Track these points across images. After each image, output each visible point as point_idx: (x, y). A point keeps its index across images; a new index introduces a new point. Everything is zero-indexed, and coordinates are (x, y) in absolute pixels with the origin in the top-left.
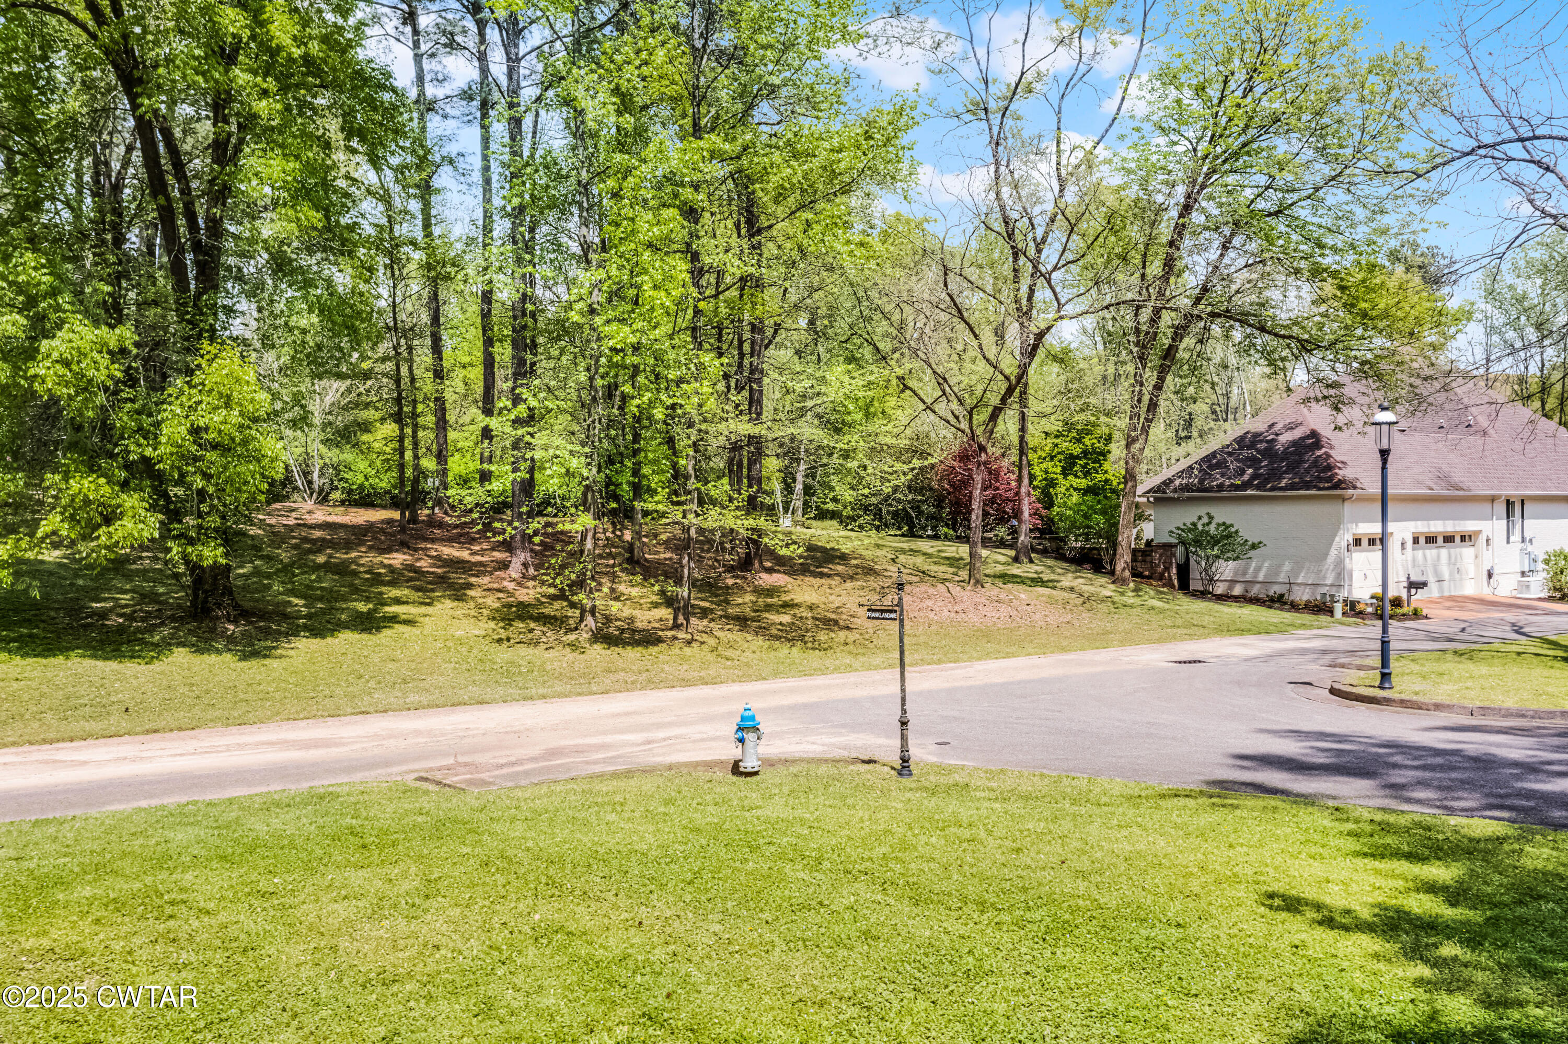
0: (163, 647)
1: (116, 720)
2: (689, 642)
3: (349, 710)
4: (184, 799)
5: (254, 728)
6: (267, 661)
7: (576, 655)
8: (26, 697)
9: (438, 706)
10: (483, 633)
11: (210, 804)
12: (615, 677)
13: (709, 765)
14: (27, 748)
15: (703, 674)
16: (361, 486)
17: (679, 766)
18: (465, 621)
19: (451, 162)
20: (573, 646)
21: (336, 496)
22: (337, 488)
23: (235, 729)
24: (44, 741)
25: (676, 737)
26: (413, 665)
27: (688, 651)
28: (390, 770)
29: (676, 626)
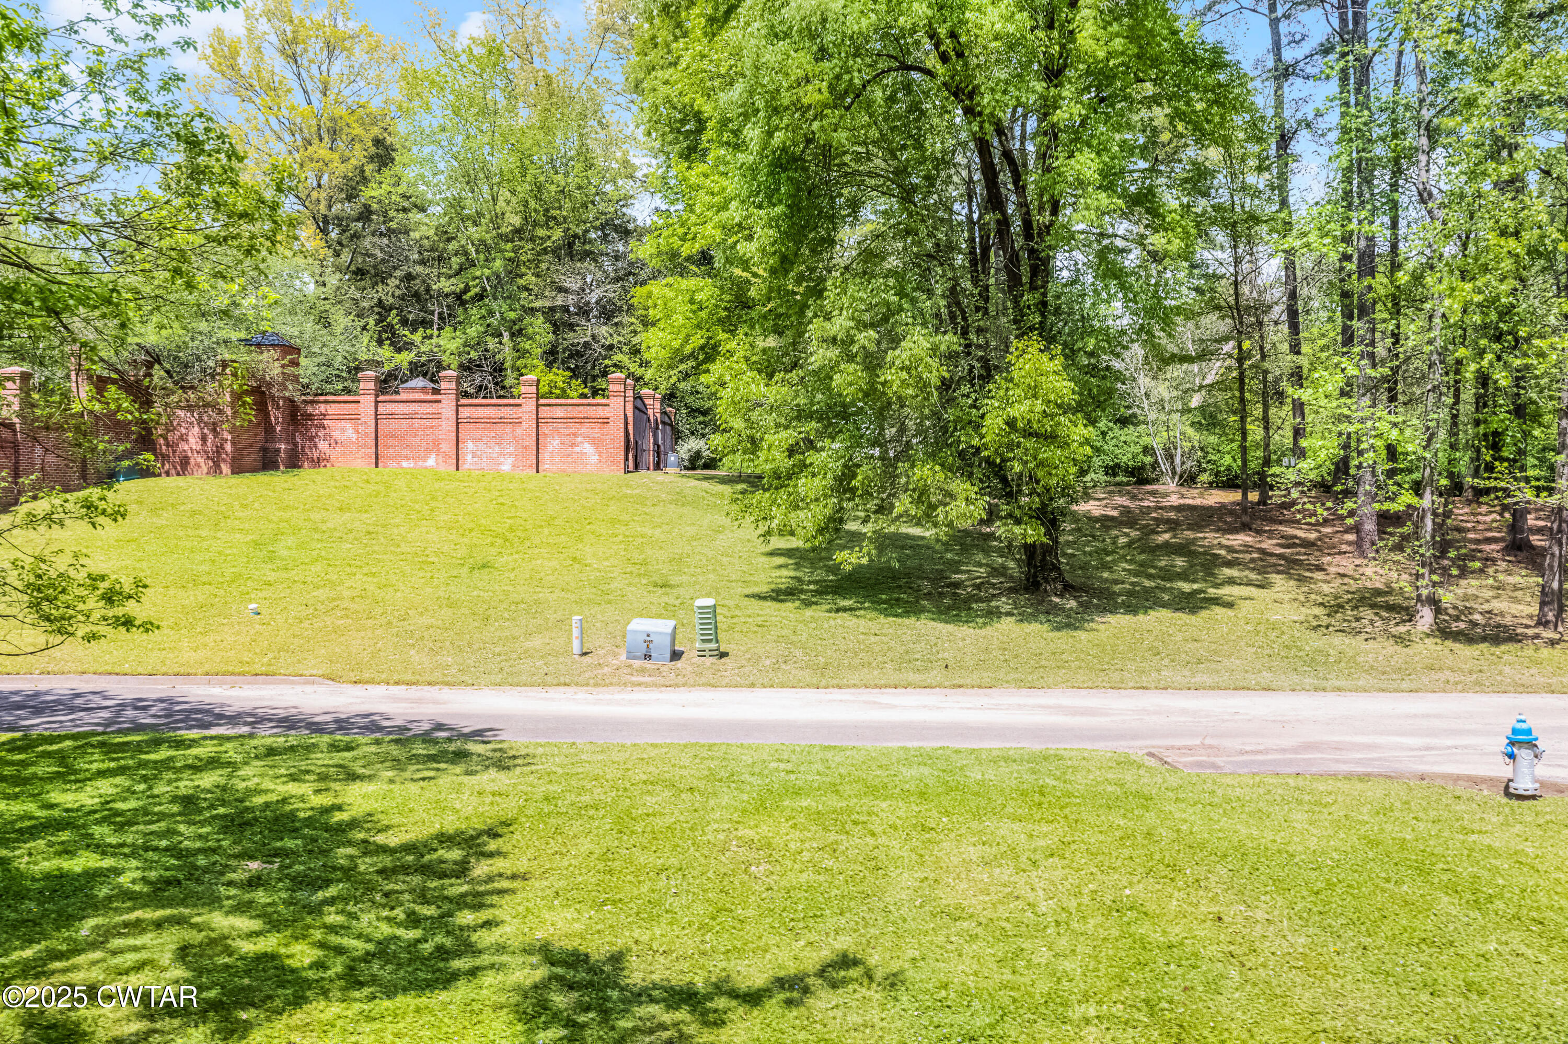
0: (993, 614)
1: (936, 675)
2: (1553, 643)
3: (1131, 684)
4: (939, 744)
5: (1041, 692)
6: (1076, 633)
7: (1398, 648)
8: (877, 649)
9: (1219, 689)
10: (1302, 618)
11: (957, 752)
12: (1434, 675)
13: (1475, 781)
14: (863, 690)
15: (1554, 680)
16: (1229, 469)
17: (1434, 777)
18: (1287, 606)
19: (1308, 126)
20: (1400, 639)
21: (1204, 477)
22: (1205, 471)
23: (1025, 691)
24: (876, 686)
25: (1466, 747)
26: (1213, 647)
27: (1545, 652)
28: (1132, 743)
29: (1542, 622)
